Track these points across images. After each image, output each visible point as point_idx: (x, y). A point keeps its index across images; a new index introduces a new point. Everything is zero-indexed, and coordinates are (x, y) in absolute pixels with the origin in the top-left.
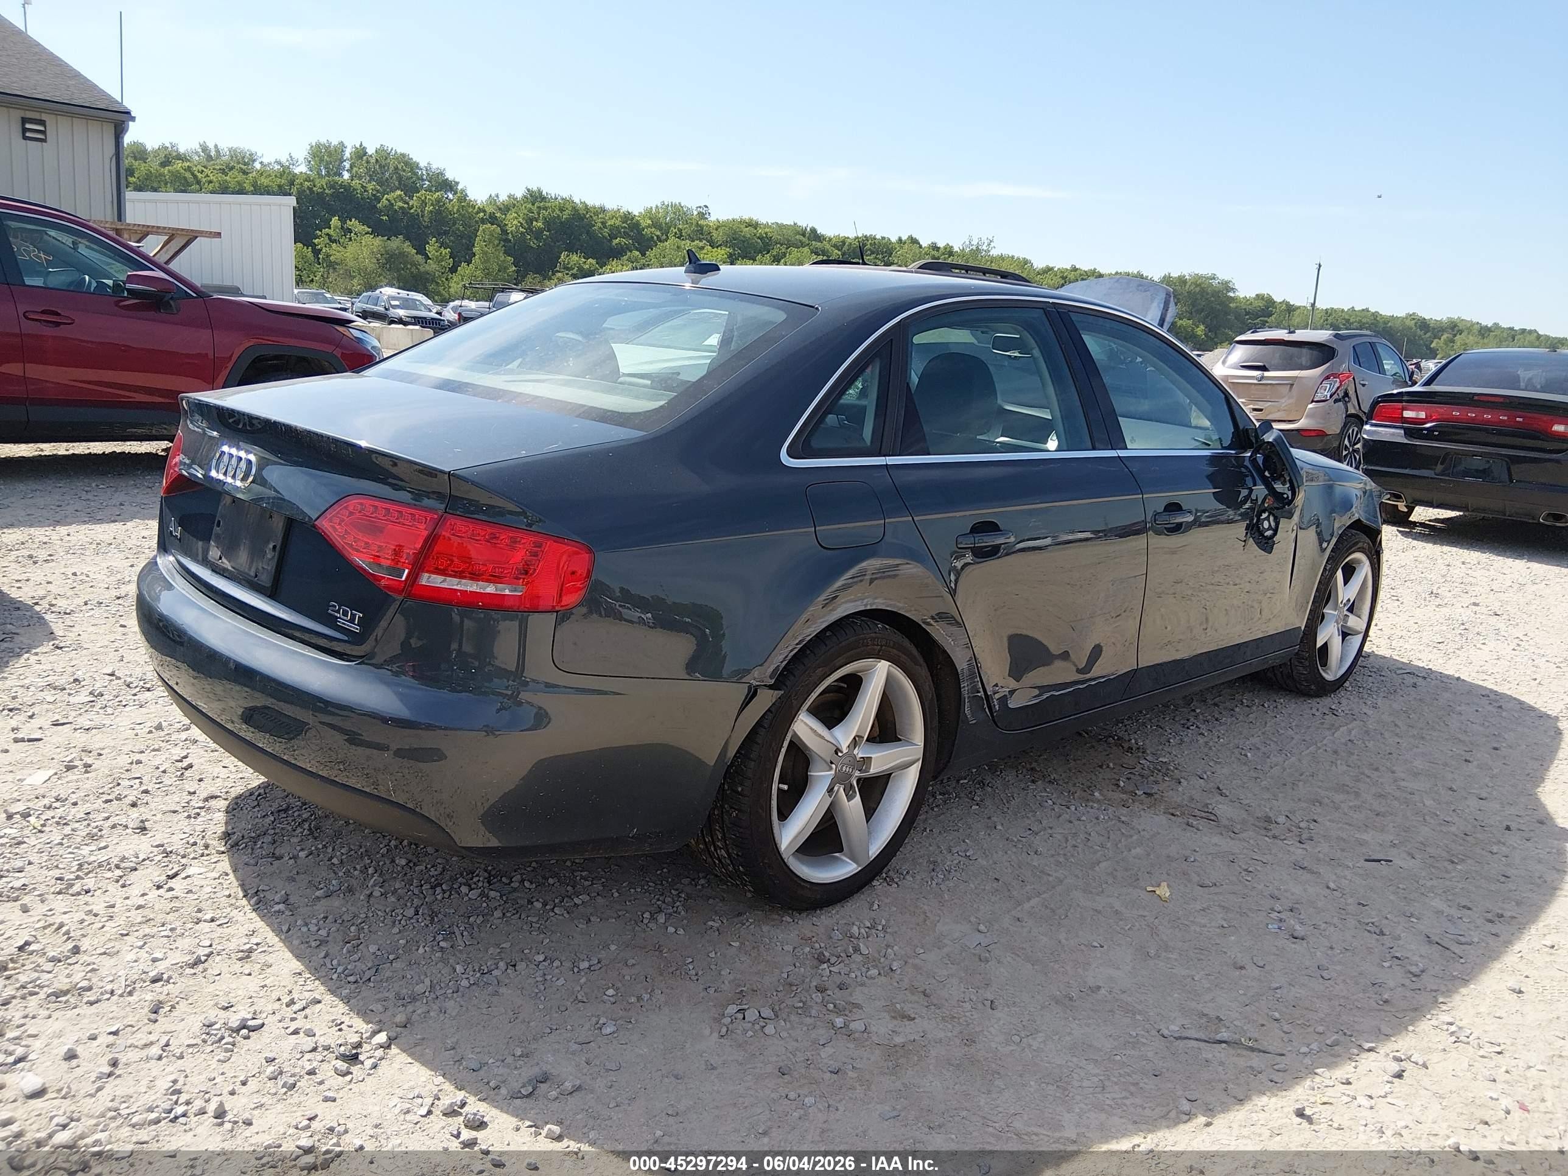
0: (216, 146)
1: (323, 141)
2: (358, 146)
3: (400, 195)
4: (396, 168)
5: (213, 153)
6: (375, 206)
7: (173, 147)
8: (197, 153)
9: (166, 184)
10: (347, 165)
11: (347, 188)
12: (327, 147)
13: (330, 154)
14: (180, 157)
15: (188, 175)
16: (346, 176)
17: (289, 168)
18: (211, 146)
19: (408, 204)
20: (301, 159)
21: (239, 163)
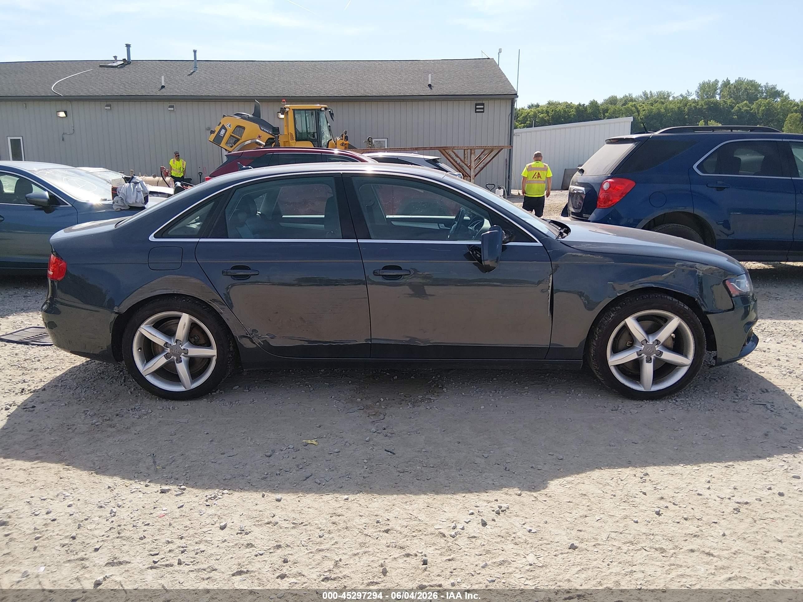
0: (651, 92)
1: (706, 80)
2: (725, 80)
3: (746, 103)
4: (746, 89)
5: (649, 96)
6: (731, 111)
7: (630, 95)
8: (641, 97)
9: (622, 114)
10: (719, 91)
11: (716, 103)
12: (708, 84)
13: (709, 87)
14: (632, 100)
15: (633, 108)
16: (718, 97)
17: (686, 97)
18: (649, 93)
19: (750, 107)
20: (694, 92)
21: (661, 98)
